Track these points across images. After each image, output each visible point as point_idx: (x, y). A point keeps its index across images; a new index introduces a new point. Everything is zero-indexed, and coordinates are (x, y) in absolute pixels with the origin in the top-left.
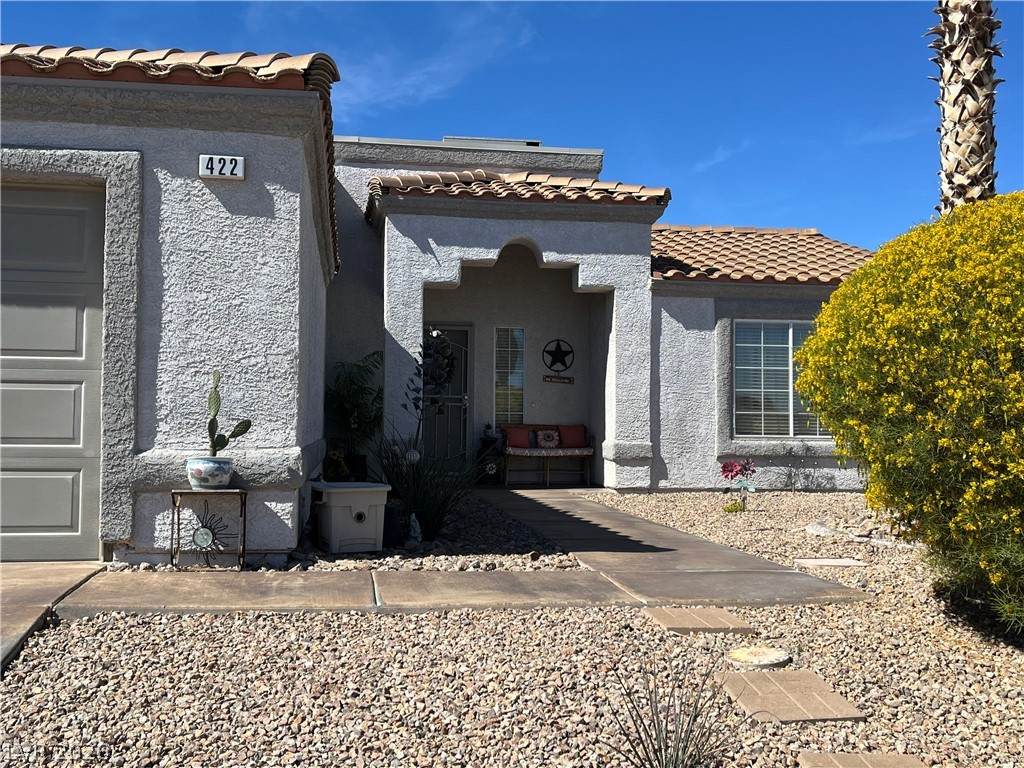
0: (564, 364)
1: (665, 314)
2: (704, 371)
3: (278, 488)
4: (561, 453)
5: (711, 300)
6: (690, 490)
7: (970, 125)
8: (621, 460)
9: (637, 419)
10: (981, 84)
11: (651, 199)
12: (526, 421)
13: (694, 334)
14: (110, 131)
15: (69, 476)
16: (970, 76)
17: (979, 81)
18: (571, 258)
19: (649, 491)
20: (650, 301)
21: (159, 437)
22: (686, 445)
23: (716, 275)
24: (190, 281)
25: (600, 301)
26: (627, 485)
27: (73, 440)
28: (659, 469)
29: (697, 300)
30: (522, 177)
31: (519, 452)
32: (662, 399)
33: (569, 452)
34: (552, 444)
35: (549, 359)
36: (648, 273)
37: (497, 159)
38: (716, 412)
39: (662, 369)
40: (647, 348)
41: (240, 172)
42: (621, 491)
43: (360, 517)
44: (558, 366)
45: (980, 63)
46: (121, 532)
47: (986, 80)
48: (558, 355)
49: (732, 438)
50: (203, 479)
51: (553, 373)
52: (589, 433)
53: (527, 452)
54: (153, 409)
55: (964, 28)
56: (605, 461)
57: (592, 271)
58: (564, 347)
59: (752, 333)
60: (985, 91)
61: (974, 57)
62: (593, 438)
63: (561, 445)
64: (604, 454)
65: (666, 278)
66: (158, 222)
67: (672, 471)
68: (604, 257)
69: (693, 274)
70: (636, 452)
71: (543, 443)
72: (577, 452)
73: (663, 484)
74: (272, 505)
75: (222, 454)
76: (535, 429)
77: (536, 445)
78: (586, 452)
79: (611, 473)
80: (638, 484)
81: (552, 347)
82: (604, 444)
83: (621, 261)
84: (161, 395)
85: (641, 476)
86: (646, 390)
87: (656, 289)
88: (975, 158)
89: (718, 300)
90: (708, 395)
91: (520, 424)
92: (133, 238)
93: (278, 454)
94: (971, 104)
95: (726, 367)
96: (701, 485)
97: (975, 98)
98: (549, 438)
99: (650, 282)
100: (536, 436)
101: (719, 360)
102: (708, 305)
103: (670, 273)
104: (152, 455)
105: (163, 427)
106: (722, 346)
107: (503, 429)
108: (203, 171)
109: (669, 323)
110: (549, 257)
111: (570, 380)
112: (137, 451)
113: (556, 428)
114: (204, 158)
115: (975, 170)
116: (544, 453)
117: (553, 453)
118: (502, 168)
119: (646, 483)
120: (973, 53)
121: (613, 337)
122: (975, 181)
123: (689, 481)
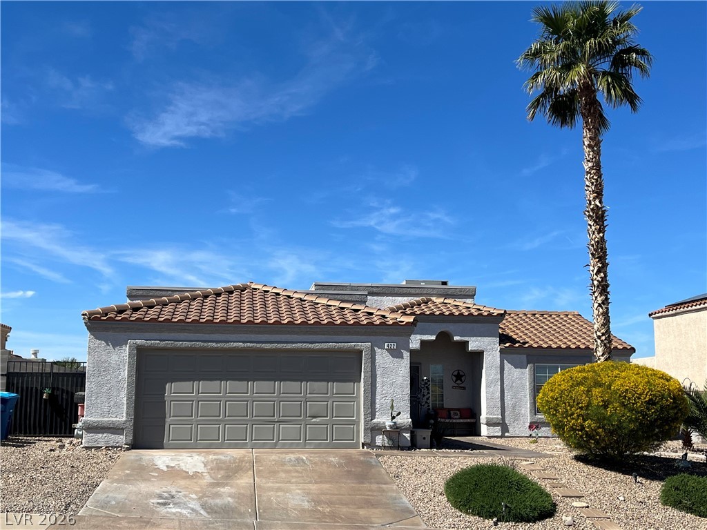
0: (461, 381)
1: (505, 361)
2: (523, 386)
3: (406, 430)
4: (462, 421)
5: (525, 356)
6: (518, 437)
7: (601, 316)
8: (489, 424)
9: (495, 406)
10: (604, 304)
11: (498, 314)
12: (445, 407)
13: (518, 370)
14: (363, 338)
15: (352, 426)
16: (600, 302)
17: (603, 303)
18: (466, 339)
19: (501, 437)
20: (499, 356)
21: (377, 416)
22: (516, 417)
23: (527, 345)
24: (383, 375)
25: (479, 355)
26: (492, 435)
27: (353, 417)
28: (505, 429)
29: (519, 356)
30: (441, 300)
31: (443, 420)
32: (505, 398)
33: (465, 421)
34: (457, 417)
35: (454, 378)
36: (498, 345)
37: (430, 291)
38: (528, 404)
39: (505, 385)
40: (499, 376)
41: (395, 347)
42: (489, 437)
43: (424, 438)
44: (459, 382)
45: (603, 297)
46: (368, 441)
47: (605, 302)
48: (459, 377)
49: (536, 415)
50: (390, 427)
51: (456, 385)
52: (473, 412)
53: (447, 421)
54: (375, 409)
55: (598, 287)
56: (482, 425)
57: (474, 344)
58: (461, 373)
59: (543, 370)
60: (605, 306)
61: (601, 296)
62: (475, 414)
63: (460, 418)
64: (481, 421)
65: (506, 347)
66: (375, 360)
67: (511, 429)
68: (480, 338)
69: (517, 345)
70: (495, 421)
71: (453, 416)
72: (469, 420)
73: (507, 434)
74: (404, 434)
75: (394, 421)
76: (449, 410)
77: (450, 417)
78: (472, 421)
79: (484, 430)
80: (496, 434)
81: (456, 373)
82: (481, 417)
83: (487, 339)
84: (377, 405)
85: (497, 431)
86: (498, 394)
87: (502, 351)
88: (603, 327)
89: (528, 356)
90: (525, 396)
91: (442, 408)
92: (370, 365)
93: (406, 420)
94: (601, 310)
95: (532, 385)
96: (523, 435)
97: (602, 308)
98: (455, 414)
99: (499, 349)
100: (450, 414)
101: (529, 381)
102: (524, 357)
103: (507, 345)
104: (375, 421)
105: (377, 414)
106: (530, 375)
107: (435, 409)
108: (386, 347)
109: (507, 365)
110: (456, 338)
111: (464, 388)
112: (372, 420)
113: (458, 410)
114: (386, 344)
115: (603, 331)
116: (454, 421)
117: (458, 421)
118: (432, 295)
119: (500, 434)
120: (601, 294)
121: (484, 371)
122: (603, 334)
123: (518, 433)
